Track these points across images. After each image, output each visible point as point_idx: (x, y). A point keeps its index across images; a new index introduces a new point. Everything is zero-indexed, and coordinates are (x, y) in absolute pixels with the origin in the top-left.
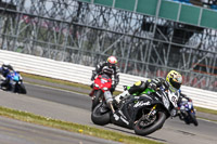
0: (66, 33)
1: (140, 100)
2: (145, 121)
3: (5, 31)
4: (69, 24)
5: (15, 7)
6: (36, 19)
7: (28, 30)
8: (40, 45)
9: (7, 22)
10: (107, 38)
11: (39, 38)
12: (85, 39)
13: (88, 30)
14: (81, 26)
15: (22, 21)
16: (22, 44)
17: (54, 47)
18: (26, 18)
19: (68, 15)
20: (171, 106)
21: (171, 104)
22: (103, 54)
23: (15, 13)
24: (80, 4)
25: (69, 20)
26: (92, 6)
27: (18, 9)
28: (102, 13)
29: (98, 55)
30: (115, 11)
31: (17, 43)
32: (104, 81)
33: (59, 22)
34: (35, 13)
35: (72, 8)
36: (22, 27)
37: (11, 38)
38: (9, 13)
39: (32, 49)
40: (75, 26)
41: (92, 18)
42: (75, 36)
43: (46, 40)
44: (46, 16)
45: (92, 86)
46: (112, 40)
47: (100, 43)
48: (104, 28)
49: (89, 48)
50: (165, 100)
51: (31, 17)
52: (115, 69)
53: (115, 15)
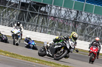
0: (71, 25)
1: (57, 45)
2: (58, 54)
3: (42, 24)
4: (73, 21)
5: (47, 13)
6: (57, 19)
7: (53, 24)
8: (59, 31)
9: (43, 20)
10: (90, 28)
11: (58, 28)
12: (80, 28)
13: (81, 24)
14: (78, 22)
15: (50, 19)
16: (50, 30)
17: (65, 32)
18: (52, 18)
19: (72, 17)
20: (70, 47)
21: (70, 46)
22: (88, 35)
23: (47, 16)
24: (78, 12)
25: (73, 19)
26: (83, 13)
27: (48, 14)
28: (88, 16)
29: (86, 35)
30: (94, 15)
31: (48, 30)
32: (94, 49)
33: (68, 20)
34: (56, 16)
35: (74, 14)
36: (50, 22)
37: (45, 27)
38: (44, 15)
39: (55, 32)
40: (76, 22)
41: (83, 19)
42: (75, 27)
43: (62, 29)
44: (62, 17)
45: (89, 51)
46: (92, 29)
47: (87, 30)
48: (89, 23)
49: (82, 32)
50: (67, 45)
51: (55, 17)
52: (99, 43)
53: (94, 17)
